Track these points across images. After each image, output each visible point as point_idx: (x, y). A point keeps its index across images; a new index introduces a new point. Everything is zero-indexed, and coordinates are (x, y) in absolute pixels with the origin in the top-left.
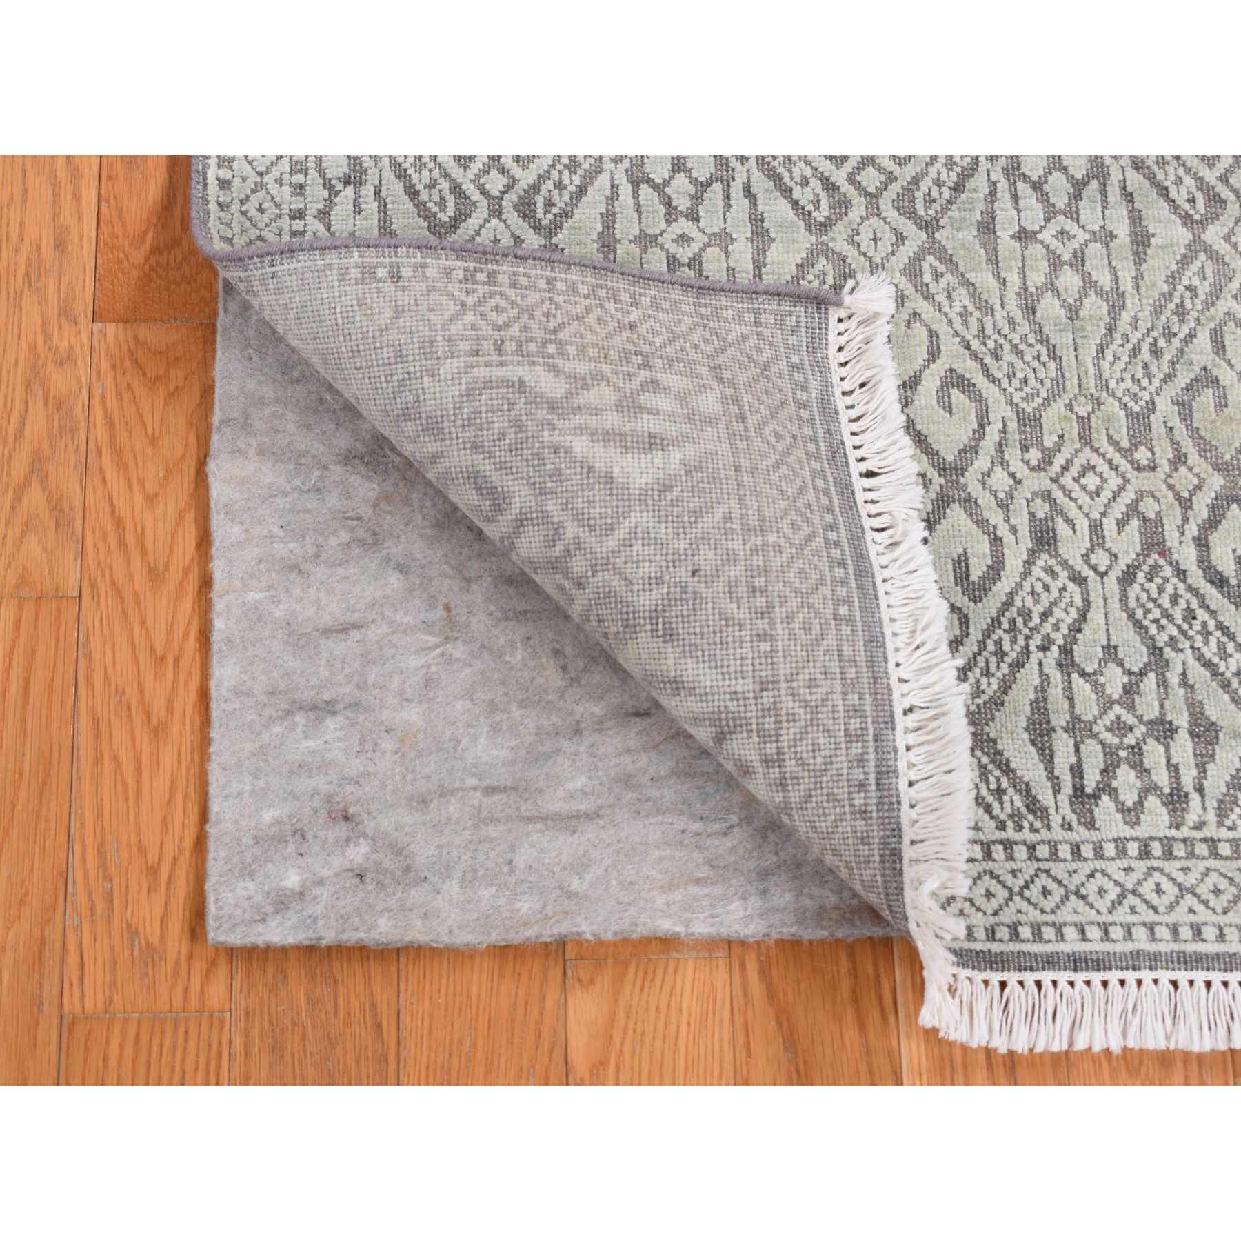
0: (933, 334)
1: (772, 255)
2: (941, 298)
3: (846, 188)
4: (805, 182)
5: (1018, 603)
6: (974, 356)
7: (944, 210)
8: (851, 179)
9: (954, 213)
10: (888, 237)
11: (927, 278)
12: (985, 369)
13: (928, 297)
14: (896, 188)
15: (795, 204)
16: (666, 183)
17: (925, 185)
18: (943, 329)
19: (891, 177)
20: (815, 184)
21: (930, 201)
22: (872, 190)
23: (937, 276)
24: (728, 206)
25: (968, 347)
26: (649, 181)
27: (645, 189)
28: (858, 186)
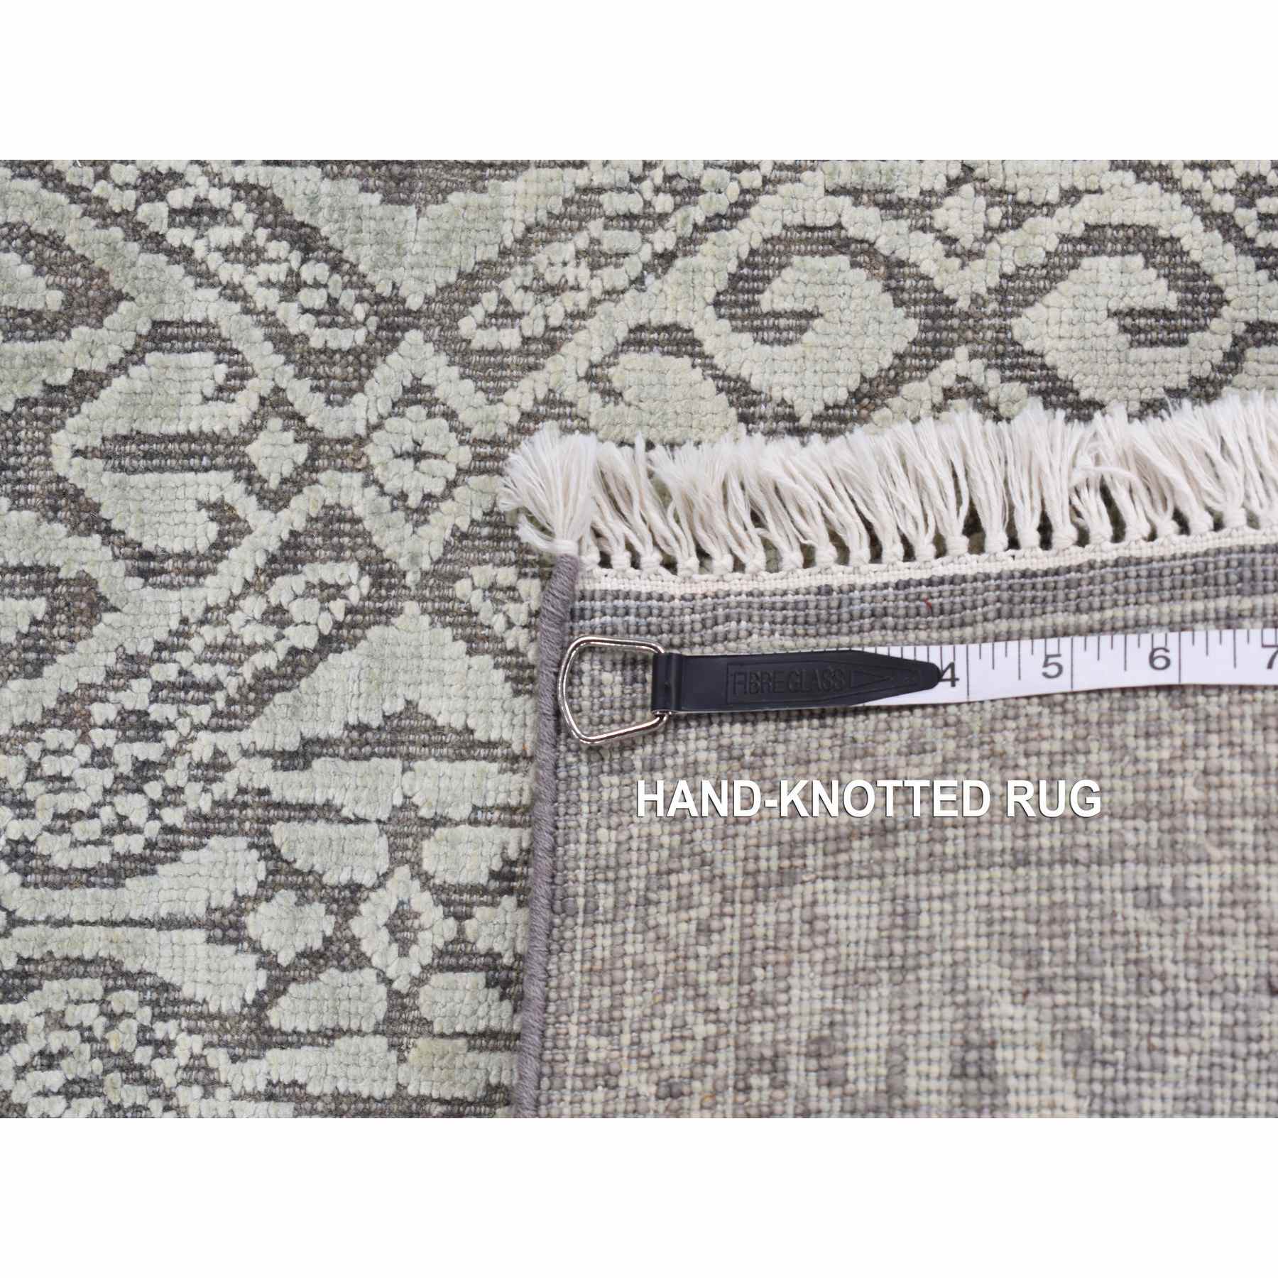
0: (638, 338)
1: (445, 711)
2: (557, 311)
3: (296, 514)
4: (277, 616)
5: (1225, 203)
6: (688, 244)
7: (357, 280)
8: (275, 501)
9: (364, 257)
10: (414, 424)
11: (510, 338)
12: (716, 223)
13: (551, 342)
14: (301, 394)
15: (328, 644)
16: (267, 961)
17: (298, 324)
18: (629, 312)
19: (275, 402)
20: (283, 589)
21: (331, 314)
22: (301, 453)
23: (506, 315)
24: (327, 811)
25: (666, 259)
26: (261, 1004)
27: (282, 1016)
28: (295, 484)
